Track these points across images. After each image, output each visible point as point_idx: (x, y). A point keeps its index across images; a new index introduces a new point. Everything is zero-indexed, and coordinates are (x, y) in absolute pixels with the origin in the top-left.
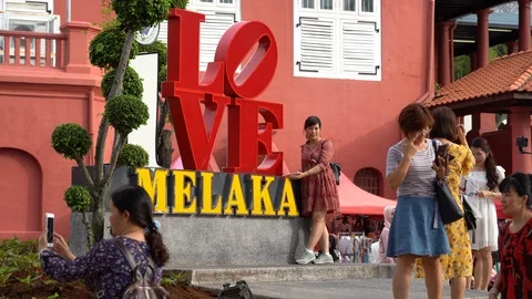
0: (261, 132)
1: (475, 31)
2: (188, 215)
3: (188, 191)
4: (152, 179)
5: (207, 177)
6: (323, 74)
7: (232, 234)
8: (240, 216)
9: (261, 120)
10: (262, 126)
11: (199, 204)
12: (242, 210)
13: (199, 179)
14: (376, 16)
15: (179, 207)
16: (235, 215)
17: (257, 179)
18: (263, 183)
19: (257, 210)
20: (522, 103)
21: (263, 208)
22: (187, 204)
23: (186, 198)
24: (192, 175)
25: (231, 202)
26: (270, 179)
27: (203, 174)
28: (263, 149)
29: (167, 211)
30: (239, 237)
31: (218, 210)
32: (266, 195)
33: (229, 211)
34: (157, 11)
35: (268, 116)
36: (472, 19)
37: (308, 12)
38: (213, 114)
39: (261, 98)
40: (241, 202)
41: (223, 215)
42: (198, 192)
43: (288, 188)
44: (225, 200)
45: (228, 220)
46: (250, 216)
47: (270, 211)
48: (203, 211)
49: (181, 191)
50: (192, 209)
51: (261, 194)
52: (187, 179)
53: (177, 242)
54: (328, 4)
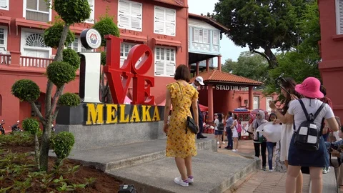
0: (146, 88)
1: (195, 67)
2: (113, 124)
3: (113, 113)
4: (96, 108)
5: (122, 107)
6: (162, 75)
7: (134, 129)
8: (137, 122)
9: (146, 83)
10: (146, 86)
11: (119, 118)
12: (138, 120)
13: (119, 108)
14: (174, 62)
15: (109, 120)
16: (135, 122)
17: (144, 107)
18: (147, 108)
19: (144, 119)
20: (211, 83)
21: (146, 118)
22: (113, 119)
23: (112, 116)
24: (116, 106)
25: (133, 117)
26: (149, 107)
27: (121, 106)
28: (147, 95)
29: (102, 123)
30: (136, 131)
31: (127, 120)
32: (148, 113)
33: (132, 120)
34: (81, 11)
35: (149, 82)
36: (195, 64)
37: (158, 60)
38: (126, 80)
39: (146, 75)
40: (137, 116)
41: (130, 122)
42: (118, 113)
43: (156, 110)
44: (130, 116)
45: (132, 124)
46: (141, 122)
47: (149, 119)
48: (120, 121)
49: (110, 113)
50: (116, 121)
51: (146, 113)
52: (113, 108)
53: (108, 135)
54: (163, 58)
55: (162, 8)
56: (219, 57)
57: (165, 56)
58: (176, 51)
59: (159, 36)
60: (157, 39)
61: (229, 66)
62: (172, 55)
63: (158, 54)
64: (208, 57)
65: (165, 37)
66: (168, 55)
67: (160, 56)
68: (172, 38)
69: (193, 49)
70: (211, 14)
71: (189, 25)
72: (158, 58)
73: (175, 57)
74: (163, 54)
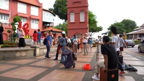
1: (46, 26)
17: (27, 36)
28: (27, 33)
35: (28, 31)
47: (28, 38)
54: (34, 23)
55: (34, 7)
56: (53, 23)
57: (35, 22)
58: (39, 21)
59: (33, 16)
60: (32, 17)
61: (60, 26)
62: (37, 22)
63: (32, 21)
64: (49, 23)
65: (35, 16)
66: (36, 22)
67: (33, 22)
68: (37, 17)
69: (44, 20)
70: (52, 8)
71: (43, 12)
72: (32, 23)
73: (38, 23)
74: (34, 22)
